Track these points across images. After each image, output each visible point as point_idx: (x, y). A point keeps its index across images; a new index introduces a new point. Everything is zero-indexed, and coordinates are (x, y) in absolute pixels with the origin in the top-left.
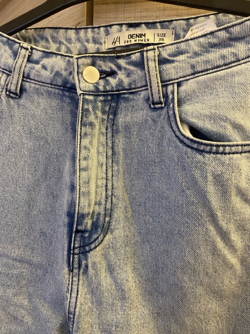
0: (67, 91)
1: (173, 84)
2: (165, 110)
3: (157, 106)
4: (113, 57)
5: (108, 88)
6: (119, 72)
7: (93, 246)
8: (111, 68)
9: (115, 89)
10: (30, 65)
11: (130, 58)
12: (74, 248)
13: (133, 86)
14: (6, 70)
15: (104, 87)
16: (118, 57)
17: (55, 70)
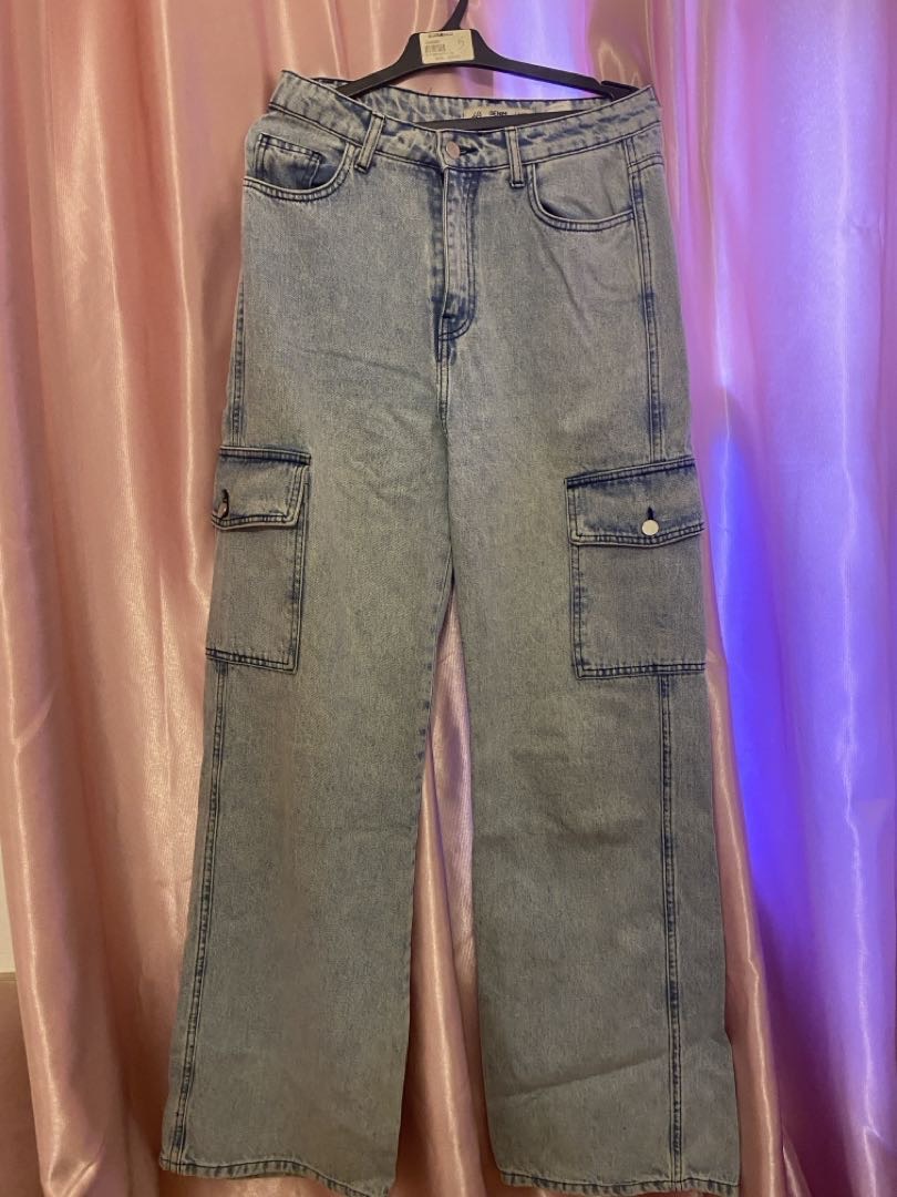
1: (532, 164)
2: (526, 189)
3: (518, 185)
4: (474, 134)
5: (470, 165)
6: (479, 150)
7: (460, 332)
8: (473, 145)
9: (476, 166)
10: (384, 137)
11: (492, 136)
13: (494, 164)
14: (353, 140)
15: (466, 163)
16: (481, 135)
17: (414, 143)
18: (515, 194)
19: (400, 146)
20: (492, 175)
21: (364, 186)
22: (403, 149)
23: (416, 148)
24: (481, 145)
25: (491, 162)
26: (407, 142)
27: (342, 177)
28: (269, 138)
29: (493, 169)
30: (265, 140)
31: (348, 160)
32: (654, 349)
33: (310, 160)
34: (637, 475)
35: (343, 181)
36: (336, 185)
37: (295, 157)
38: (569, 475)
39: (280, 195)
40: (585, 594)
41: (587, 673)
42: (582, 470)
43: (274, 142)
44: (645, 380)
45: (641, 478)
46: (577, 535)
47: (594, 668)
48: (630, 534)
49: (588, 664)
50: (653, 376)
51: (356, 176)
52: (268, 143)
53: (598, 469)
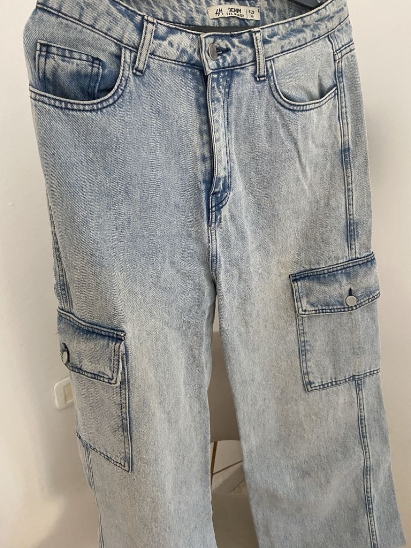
0: (189, 67)
1: (270, 60)
2: (267, 82)
3: (262, 79)
4: (228, 35)
5: (226, 64)
6: (232, 49)
7: (224, 203)
8: (227, 46)
9: (230, 65)
10: (157, 42)
11: (242, 37)
12: (212, 207)
13: (244, 62)
14: (129, 46)
15: (223, 63)
16: (232, 36)
17: (181, 47)
18: (259, 86)
19: (169, 49)
20: (242, 71)
21: (142, 89)
22: (174, 53)
23: (184, 51)
24: (233, 45)
25: (241, 61)
26: (175, 46)
27: (124, 83)
28: (48, 46)
29: (242, 66)
30: (44, 49)
31: (126, 65)
32: (351, 186)
33: (93, 67)
34: (341, 270)
35: (125, 86)
36: (120, 92)
37: (78, 65)
38: (292, 273)
39: (69, 106)
40: (308, 343)
41: (314, 389)
42: (302, 269)
43: (54, 50)
44: (344, 208)
45: (343, 271)
46: (303, 311)
47: (317, 385)
48: (339, 307)
49: (314, 383)
50: (349, 205)
51: (135, 81)
52: (47, 52)
53: (313, 267)
